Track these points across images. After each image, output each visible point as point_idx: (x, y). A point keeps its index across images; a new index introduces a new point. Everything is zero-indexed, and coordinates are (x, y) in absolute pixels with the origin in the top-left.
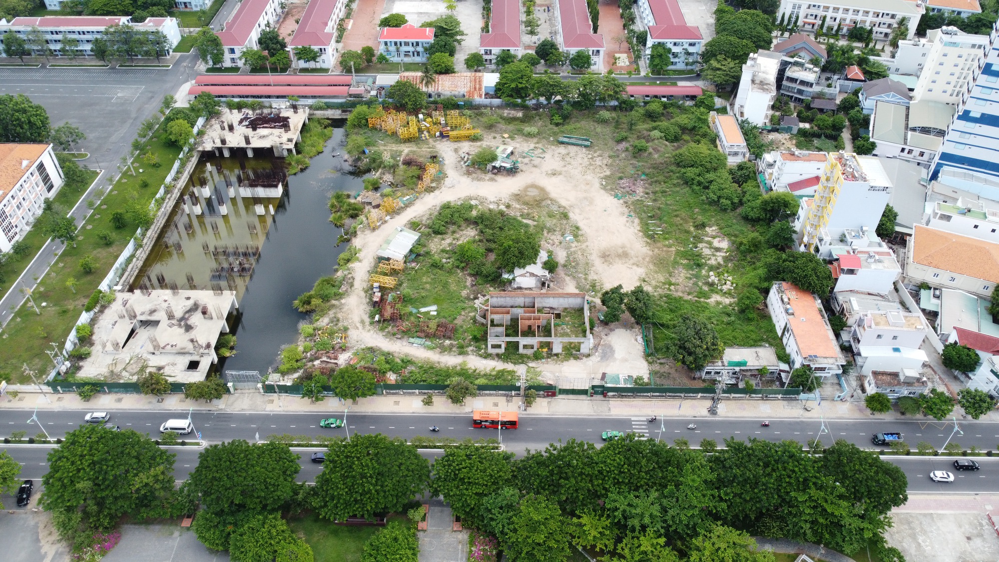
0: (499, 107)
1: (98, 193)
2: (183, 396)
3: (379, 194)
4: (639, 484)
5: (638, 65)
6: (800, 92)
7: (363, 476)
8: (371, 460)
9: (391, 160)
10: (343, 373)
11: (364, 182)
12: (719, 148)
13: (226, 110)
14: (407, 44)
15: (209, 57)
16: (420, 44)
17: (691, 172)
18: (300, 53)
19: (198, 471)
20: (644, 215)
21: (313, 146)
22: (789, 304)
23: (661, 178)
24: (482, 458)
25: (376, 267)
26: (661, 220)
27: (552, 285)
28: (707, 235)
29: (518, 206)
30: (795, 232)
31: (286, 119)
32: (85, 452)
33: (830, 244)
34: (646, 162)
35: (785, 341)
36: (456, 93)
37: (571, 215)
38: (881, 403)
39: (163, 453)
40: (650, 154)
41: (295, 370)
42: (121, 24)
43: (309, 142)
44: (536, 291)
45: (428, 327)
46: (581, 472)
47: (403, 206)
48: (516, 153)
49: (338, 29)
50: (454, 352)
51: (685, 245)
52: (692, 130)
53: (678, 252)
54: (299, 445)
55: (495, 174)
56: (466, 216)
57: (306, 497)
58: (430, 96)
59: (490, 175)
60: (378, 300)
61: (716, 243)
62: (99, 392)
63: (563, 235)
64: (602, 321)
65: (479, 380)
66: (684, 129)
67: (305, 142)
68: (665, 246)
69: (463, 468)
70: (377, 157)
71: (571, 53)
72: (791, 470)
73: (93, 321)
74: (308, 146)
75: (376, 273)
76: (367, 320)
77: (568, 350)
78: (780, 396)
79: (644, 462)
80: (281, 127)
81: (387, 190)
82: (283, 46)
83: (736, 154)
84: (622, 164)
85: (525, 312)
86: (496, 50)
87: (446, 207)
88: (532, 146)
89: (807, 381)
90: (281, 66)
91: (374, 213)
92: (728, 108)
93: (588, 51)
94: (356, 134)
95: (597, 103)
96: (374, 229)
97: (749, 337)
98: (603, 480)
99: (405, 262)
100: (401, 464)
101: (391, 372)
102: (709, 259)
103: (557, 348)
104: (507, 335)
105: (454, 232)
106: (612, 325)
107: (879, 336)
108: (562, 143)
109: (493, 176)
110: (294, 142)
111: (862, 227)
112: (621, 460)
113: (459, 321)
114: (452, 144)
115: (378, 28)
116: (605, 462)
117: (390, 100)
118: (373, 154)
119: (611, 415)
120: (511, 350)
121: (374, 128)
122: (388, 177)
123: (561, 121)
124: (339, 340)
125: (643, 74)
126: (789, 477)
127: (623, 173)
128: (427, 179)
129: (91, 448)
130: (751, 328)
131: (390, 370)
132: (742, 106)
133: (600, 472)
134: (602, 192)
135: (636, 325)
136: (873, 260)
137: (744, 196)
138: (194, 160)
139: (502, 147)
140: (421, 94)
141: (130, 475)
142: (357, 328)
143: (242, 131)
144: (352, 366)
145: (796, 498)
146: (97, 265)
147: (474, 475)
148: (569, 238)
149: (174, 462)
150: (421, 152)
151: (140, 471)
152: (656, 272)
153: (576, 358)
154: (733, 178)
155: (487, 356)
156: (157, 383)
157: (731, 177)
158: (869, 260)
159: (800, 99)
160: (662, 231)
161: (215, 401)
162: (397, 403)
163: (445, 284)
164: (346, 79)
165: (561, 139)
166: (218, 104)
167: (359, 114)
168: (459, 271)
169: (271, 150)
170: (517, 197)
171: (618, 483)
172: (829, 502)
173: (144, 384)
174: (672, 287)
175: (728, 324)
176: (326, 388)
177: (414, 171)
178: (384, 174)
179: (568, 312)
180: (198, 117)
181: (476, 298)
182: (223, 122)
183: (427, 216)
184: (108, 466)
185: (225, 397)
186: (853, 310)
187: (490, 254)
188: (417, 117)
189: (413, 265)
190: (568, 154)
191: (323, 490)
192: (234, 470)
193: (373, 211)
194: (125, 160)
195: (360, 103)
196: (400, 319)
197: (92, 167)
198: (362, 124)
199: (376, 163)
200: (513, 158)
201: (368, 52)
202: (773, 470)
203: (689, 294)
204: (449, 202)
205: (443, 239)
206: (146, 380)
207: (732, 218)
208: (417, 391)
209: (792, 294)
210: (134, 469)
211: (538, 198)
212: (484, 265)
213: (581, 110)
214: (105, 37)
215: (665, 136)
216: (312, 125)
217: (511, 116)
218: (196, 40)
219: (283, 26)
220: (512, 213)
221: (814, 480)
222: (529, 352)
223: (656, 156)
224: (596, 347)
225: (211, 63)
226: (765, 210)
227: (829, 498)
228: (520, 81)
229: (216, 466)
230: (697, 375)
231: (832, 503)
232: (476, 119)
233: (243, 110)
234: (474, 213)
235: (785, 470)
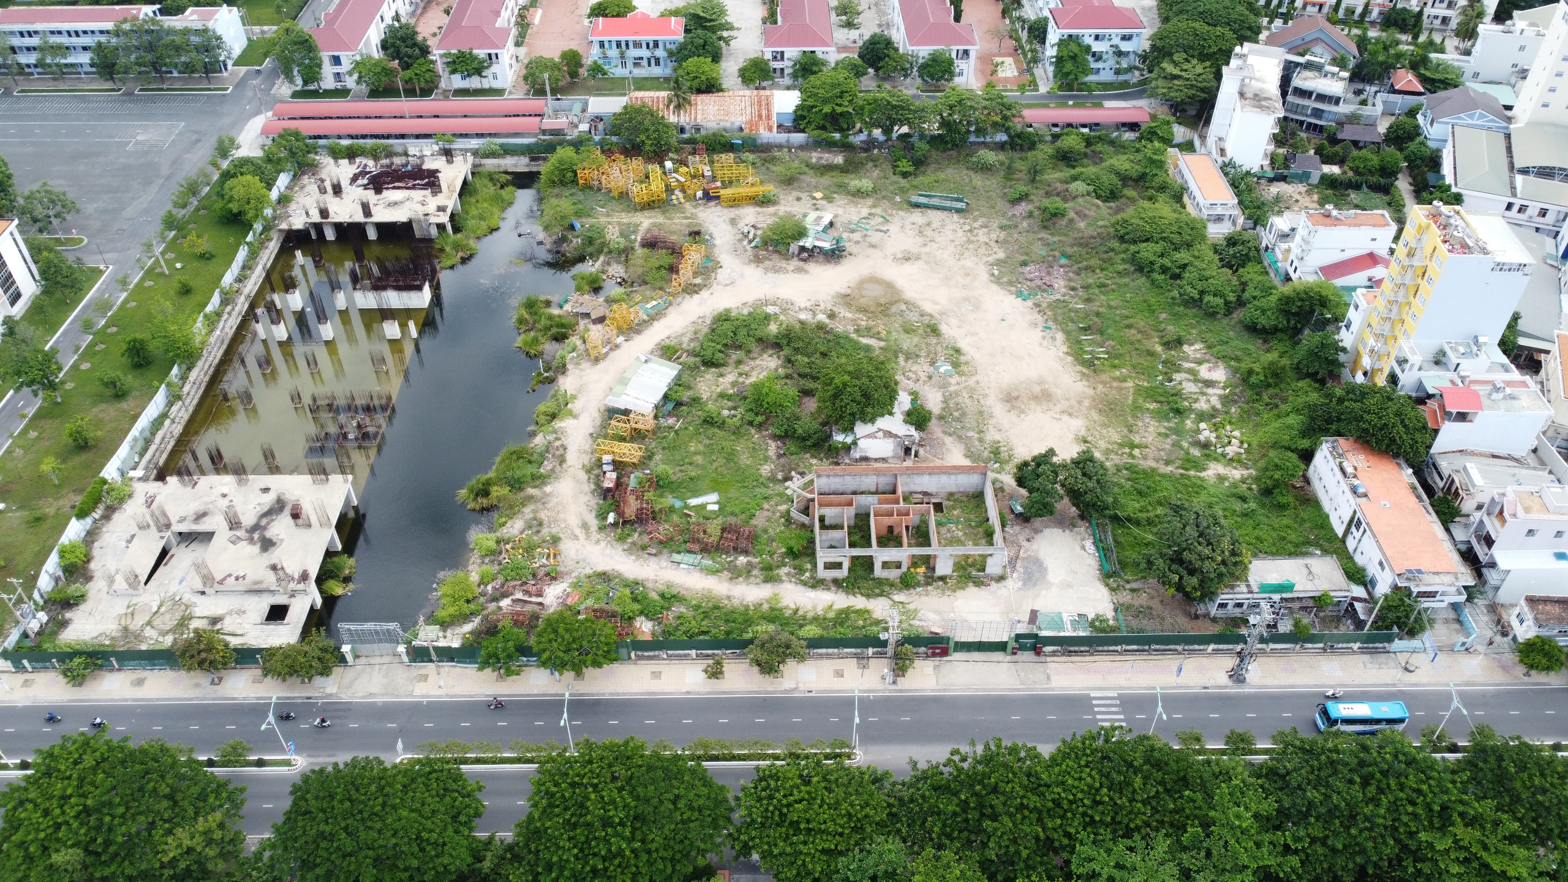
0: (802, 147)
1: (102, 306)
2: (259, 672)
3: (601, 299)
4: (1132, 825)
5: (1032, 74)
6: (1318, 113)
7: (606, 823)
8: (621, 789)
9: (622, 240)
10: (555, 625)
11: (574, 278)
12: (1190, 208)
13: (327, 161)
14: (637, 45)
15: (295, 73)
16: (661, 45)
17: (1148, 251)
18: (454, 62)
19: (289, 819)
20: (1071, 326)
21: (482, 218)
22: (1355, 476)
23: (1094, 262)
24: (830, 782)
25: (604, 425)
26: (1102, 334)
27: (921, 451)
28: (1187, 359)
29: (849, 315)
30: (1344, 350)
31: (433, 173)
32: (69, 791)
33: (1420, 369)
34: (1066, 235)
35: (1351, 544)
36: (728, 125)
37: (944, 328)
38: (1548, 655)
39: (221, 785)
40: (1071, 221)
41: (465, 618)
42: (141, 16)
43: (474, 212)
44: (894, 464)
45: (705, 532)
46: (1022, 804)
47: (646, 318)
48: (838, 225)
49: (517, 23)
50: (756, 577)
51: (1151, 377)
52: (1139, 181)
53: (1138, 390)
54: (478, 761)
55: (804, 260)
56: (759, 334)
57: (498, 865)
58: (682, 130)
59: (795, 263)
60: (611, 485)
61: (1204, 372)
62: (101, 667)
63: (933, 363)
64: (1019, 516)
65: (807, 628)
66: (1125, 179)
67: (467, 213)
68: (1115, 379)
69: (796, 802)
70: (595, 236)
71: (921, 54)
72: (1414, 790)
73: (91, 536)
74: (473, 218)
75: (605, 437)
76: (594, 523)
77: (963, 568)
78: (1356, 646)
79: (1138, 781)
80: (424, 187)
81: (617, 291)
82: (425, 51)
83: (1219, 219)
84: (1022, 239)
85: (880, 502)
86: (792, 53)
87: (723, 318)
88: (865, 212)
89: (1407, 617)
90: (423, 85)
91: (596, 332)
92: (1197, 143)
93: (950, 51)
94: (557, 196)
95: (972, 138)
96: (597, 360)
97: (1284, 539)
98: (1062, 817)
99: (656, 417)
100: (677, 797)
101: (643, 618)
102: (1196, 400)
103: (944, 567)
104: (852, 545)
105: (739, 362)
106: (1037, 522)
107: (1531, 532)
108: (917, 206)
109: (801, 264)
110: (449, 212)
111: (1476, 337)
112: (1093, 778)
113: (759, 521)
114: (726, 211)
115: (586, 22)
116: (1063, 783)
117: (614, 139)
118: (589, 230)
119: (1053, 689)
120: (860, 572)
121: (588, 187)
122: (617, 270)
123: (911, 169)
124: (544, 561)
125: (1043, 89)
126: (1413, 803)
127: (1027, 254)
128: (686, 272)
129: (81, 780)
130: (1286, 521)
131: (641, 613)
132: (1220, 139)
133: (1057, 803)
134: (994, 287)
135: (1080, 522)
136: (1500, 395)
137: (1243, 291)
138: (273, 247)
139: (812, 215)
140: (667, 126)
141: (157, 834)
142: (576, 538)
143: (355, 194)
144: (570, 608)
145: (1431, 846)
146: (99, 433)
147: (818, 814)
148: (945, 368)
149: (242, 803)
150: (673, 225)
151: (178, 825)
152: (1104, 426)
153: (978, 583)
154: (1221, 260)
155: (816, 584)
156: (210, 649)
157: (1217, 257)
158: (1495, 396)
159: (1316, 125)
160: (1107, 353)
161: (319, 681)
162: (656, 675)
163: (729, 454)
164: (536, 104)
165: (915, 199)
166: (314, 150)
167: (560, 162)
168: (753, 431)
169: (408, 226)
170: (846, 299)
171: (1093, 822)
172: (1493, 850)
173: (183, 654)
174: (1136, 452)
175: (1245, 515)
176: (524, 650)
177: (662, 257)
178: (609, 264)
179: (955, 501)
180: (279, 172)
181: (787, 478)
182: (322, 181)
183: (690, 335)
184: (113, 817)
185: (337, 671)
186: (1474, 486)
187: (806, 400)
188: (662, 166)
189: (671, 421)
190: (928, 225)
191: (530, 852)
192: (359, 817)
193: (592, 327)
194: (149, 247)
195: (560, 143)
196: (654, 519)
197: (91, 262)
198: (567, 178)
199: (594, 246)
200: (833, 233)
201: (572, 60)
202: (1380, 791)
203: (1167, 463)
204: (728, 311)
205: (722, 375)
206: (189, 644)
207: (1227, 329)
208: (693, 652)
209: (1357, 460)
210: (165, 821)
211: (883, 301)
212: (798, 419)
213: (944, 151)
214: (114, 40)
215: (1095, 191)
216: (478, 183)
217: (824, 162)
218: (272, 43)
219: (423, 20)
220: (839, 328)
221: (1461, 808)
222: (893, 574)
223: (1082, 225)
224: (1013, 562)
225: (299, 81)
226: (1287, 313)
227: (1492, 841)
228: (839, 101)
229: (323, 811)
230: (1201, 609)
231: (1497, 852)
232: (764, 169)
233: (358, 160)
234: (773, 328)
235: (1402, 790)
